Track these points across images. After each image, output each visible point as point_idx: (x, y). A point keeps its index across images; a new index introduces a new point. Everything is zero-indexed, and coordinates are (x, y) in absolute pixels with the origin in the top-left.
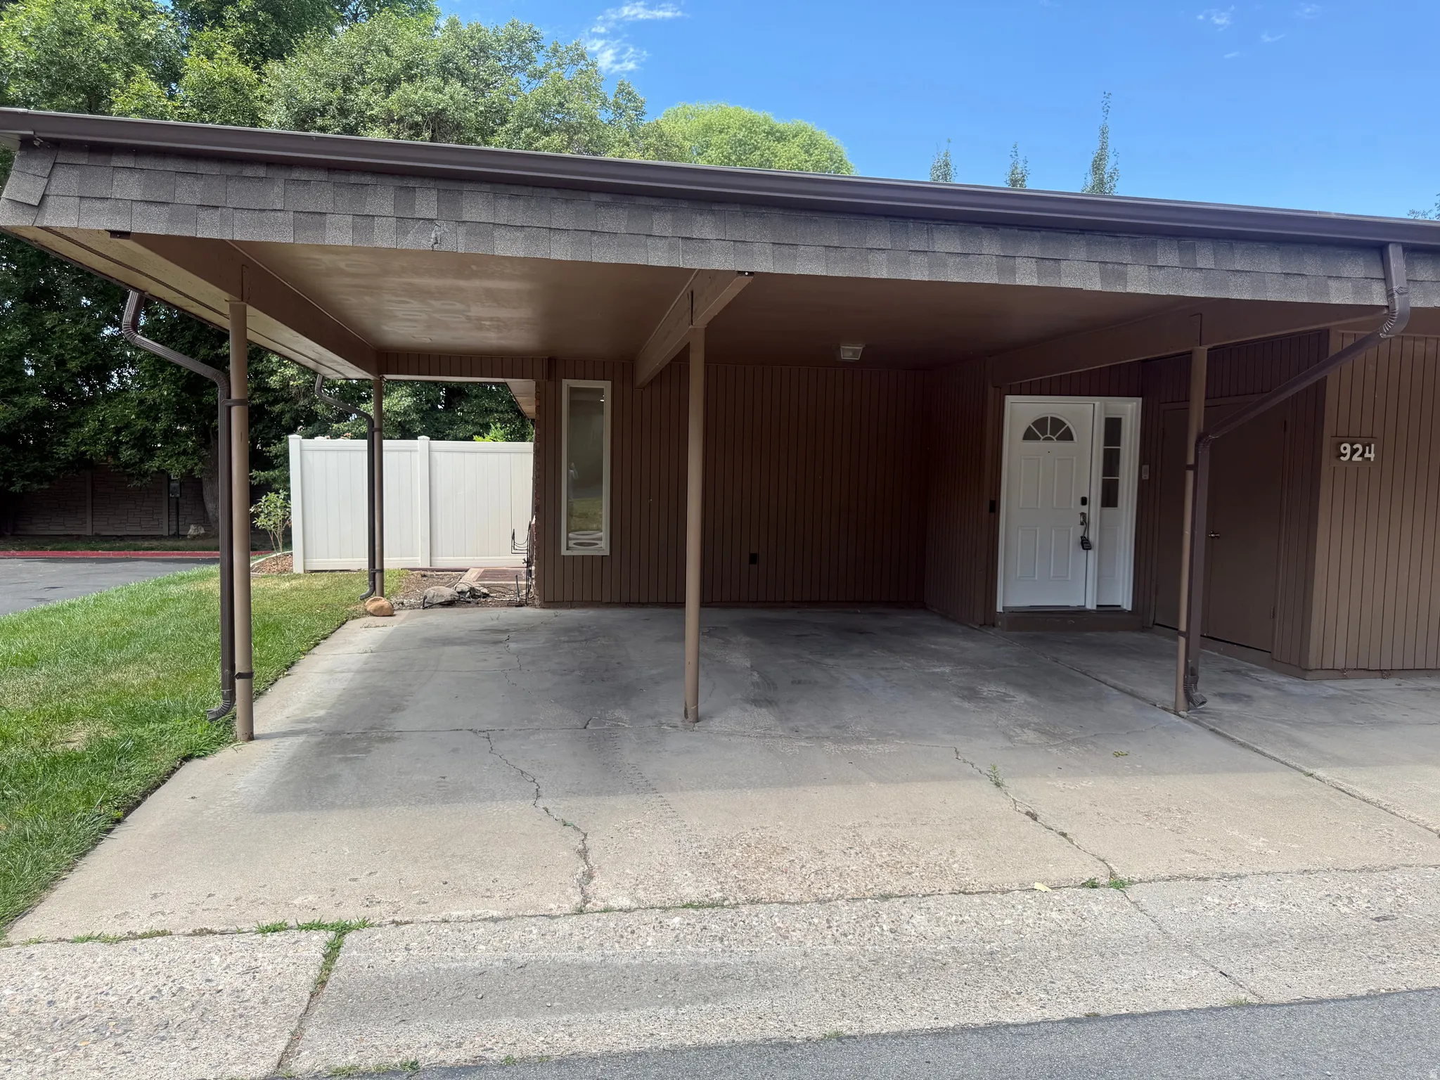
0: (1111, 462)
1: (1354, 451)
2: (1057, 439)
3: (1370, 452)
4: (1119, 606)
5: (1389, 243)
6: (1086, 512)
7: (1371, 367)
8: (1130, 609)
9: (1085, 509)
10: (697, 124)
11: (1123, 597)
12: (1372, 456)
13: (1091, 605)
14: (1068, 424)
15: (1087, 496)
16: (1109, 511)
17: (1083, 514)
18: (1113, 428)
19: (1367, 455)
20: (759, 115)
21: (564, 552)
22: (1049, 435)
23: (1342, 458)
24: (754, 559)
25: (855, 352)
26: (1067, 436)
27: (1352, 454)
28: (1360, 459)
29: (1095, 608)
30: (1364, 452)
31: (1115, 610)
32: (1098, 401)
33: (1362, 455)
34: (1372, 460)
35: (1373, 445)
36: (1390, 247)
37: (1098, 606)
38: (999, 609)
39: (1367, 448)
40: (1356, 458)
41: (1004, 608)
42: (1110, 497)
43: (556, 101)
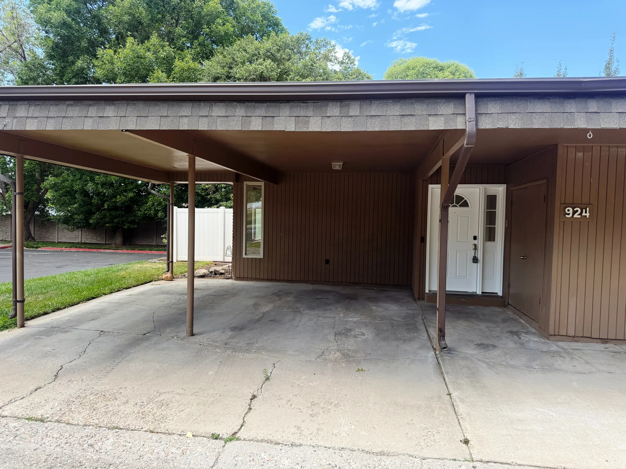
0: (490, 218)
1: (575, 212)
2: (460, 206)
3: (586, 212)
4: (497, 293)
5: (466, 93)
6: (477, 243)
7: (587, 164)
8: (501, 295)
9: (476, 242)
11: (497, 288)
12: (588, 215)
13: (479, 292)
14: (466, 198)
15: (477, 235)
16: (489, 244)
17: (475, 245)
18: (491, 201)
19: (584, 214)
20: (431, 60)
21: (244, 256)
22: (455, 204)
23: (567, 216)
24: (327, 262)
25: (340, 166)
26: (465, 204)
27: (573, 214)
28: (579, 216)
29: (481, 293)
30: (582, 212)
31: (493, 296)
32: (482, 186)
33: (581, 214)
34: (588, 217)
35: (588, 209)
36: (467, 95)
37: (482, 293)
38: (427, 291)
39: (584, 210)
40: (576, 216)
41: (429, 291)
42: (490, 235)
43: (310, 64)
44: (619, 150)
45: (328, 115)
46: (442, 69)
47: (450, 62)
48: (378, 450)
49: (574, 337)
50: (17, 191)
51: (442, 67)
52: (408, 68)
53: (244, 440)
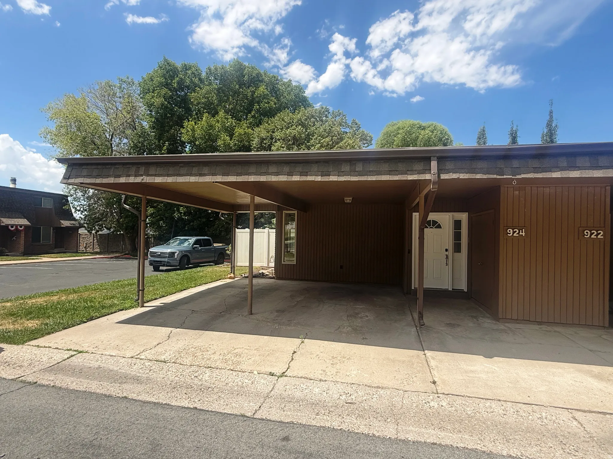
0: (457, 236)
1: (514, 232)
2: (435, 228)
3: (522, 232)
4: (463, 290)
6: (448, 254)
7: (522, 199)
8: (466, 291)
9: (447, 253)
10: (395, 127)
11: (463, 286)
12: (524, 234)
13: (450, 289)
14: (439, 222)
15: (448, 248)
16: (457, 254)
17: (447, 256)
18: (457, 224)
19: (521, 233)
20: (416, 122)
21: (283, 263)
22: (431, 226)
23: (508, 235)
24: (341, 267)
25: (350, 200)
26: (439, 227)
27: (513, 234)
28: (518, 235)
29: (451, 290)
30: (519, 232)
31: (461, 291)
32: (451, 214)
33: (518, 233)
34: (524, 235)
35: (523, 230)
36: (432, 157)
37: (453, 289)
38: (413, 288)
39: (521, 231)
40: (515, 235)
41: (415, 288)
42: (457, 248)
44: (545, 189)
45: (342, 170)
46: (424, 129)
47: (430, 123)
48: (376, 385)
49: (517, 320)
50: (142, 219)
51: (424, 127)
52: (399, 128)
53: (290, 376)
